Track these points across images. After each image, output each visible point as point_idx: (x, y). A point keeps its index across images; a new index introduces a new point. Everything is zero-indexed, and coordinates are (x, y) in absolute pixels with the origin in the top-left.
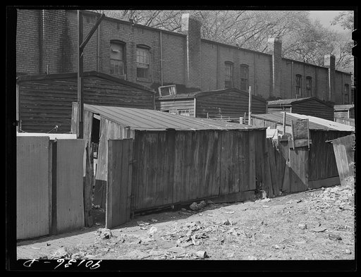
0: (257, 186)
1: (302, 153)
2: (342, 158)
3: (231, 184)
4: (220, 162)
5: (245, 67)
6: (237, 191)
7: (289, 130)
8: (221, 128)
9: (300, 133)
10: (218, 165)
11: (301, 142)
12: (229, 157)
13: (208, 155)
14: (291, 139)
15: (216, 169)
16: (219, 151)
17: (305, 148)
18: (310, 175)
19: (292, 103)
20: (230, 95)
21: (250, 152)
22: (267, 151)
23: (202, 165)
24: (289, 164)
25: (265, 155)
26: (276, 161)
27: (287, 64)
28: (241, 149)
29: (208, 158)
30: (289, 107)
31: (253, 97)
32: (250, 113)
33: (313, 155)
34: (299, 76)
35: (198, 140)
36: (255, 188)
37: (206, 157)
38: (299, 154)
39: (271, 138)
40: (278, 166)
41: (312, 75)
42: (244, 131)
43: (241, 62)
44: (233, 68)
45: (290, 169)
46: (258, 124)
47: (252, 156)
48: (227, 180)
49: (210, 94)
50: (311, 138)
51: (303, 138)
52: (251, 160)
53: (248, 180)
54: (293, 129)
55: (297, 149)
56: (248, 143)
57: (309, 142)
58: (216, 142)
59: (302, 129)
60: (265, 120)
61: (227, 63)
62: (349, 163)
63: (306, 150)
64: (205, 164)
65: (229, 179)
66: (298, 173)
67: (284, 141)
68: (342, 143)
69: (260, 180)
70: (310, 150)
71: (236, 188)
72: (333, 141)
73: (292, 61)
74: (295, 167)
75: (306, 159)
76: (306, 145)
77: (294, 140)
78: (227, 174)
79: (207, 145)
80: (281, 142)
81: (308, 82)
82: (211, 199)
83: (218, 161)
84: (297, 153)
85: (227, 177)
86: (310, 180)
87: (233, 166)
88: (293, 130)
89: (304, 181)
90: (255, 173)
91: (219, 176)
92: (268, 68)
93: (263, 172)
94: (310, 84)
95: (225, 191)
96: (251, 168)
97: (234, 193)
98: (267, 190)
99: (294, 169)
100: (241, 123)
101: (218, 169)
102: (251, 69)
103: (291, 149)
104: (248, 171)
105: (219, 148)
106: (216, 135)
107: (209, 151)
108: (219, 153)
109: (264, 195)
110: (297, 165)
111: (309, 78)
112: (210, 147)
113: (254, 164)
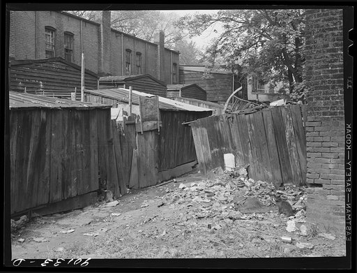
0: (101, 185)
1: (151, 138)
2: (203, 143)
3: (65, 186)
4: (50, 155)
5: (69, 35)
6: (74, 194)
7: (136, 110)
8: (51, 106)
9: (149, 113)
10: (47, 159)
11: (150, 124)
12: (63, 148)
13: (32, 145)
14: (138, 121)
16: (47, 139)
17: (154, 131)
18: (160, 164)
19: (126, 80)
20: (54, 66)
21: (92, 140)
22: (112, 137)
23: (22, 161)
24: (136, 152)
25: (110, 142)
26: (122, 149)
27: (117, 36)
28: (78, 136)
29: (31, 150)
30: (123, 84)
31: (87, 72)
32: (83, 88)
33: (163, 141)
34: (128, 51)
36: (98, 188)
37: (28, 149)
38: (148, 140)
39: (115, 120)
40: (124, 156)
41: (142, 50)
42: (83, 110)
43: (65, 29)
44: (56, 35)
45: (139, 159)
46: (94, 102)
47: (94, 145)
48: (60, 181)
50: (161, 120)
51: (153, 119)
52: (92, 150)
53: (89, 178)
54: (141, 108)
55: (146, 133)
56: (88, 127)
57: (159, 124)
58: (43, 125)
59: (151, 108)
60: (103, 97)
61: (48, 29)
62: (212, 149)
63: (156, 135)
64: (28, 159)
65: (63, 179)
66: (147, 162)
67: (130, 123)
68: (203, 125)
69: (104, 176)
70: (159, 134)
71: (72, 191)
72: (191, 123)
73: (121, 33)
74: (144, 155)
75: (155, 145)
76: (156, 128)
77: (143, 122)
78: (60, 171)
79: (29, 130)
80: (127, 124)
81: (138, 59)
82: (37, 211)
83: (47, 154)
84: (146, 139)
85: (60, 176)
86: (160, 170)
87: (69, 160)
88: (141, 110)
89: (154, 172)
90: (97, 167)
91: (48, 175)
92: (96, 39)
93: (108, 165)
94: (140, 60)
95: (58, 196)
96: (92, 160)
97: (71, 198)
98: (113, 188)
99: (143, 159)
100: (73, 99)
101: (47, 166)
102: (77, 38)
103: (140, 133)
104: (88, 166)
105: (47, 134)
106: (43, 115)
107: (32, 140)
108: (47, 143)
109: (110, 196)
110: (146, 153)
111: (139, 54)
112: (35, 133)
113: (96, 156)
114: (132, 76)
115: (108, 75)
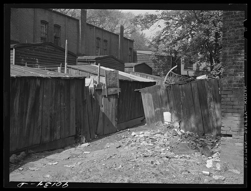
0: (77, 131)
1: (113, 100)
2: (149, 104)
3: (52, 131)
4: (42, 110)
5: (57, 27)
6: (58, 138)
7: (103, 80)
8: (44, 76)
9: (112, 82)
10: (40, 113)
11: (112, 90)
12: (51, 105)
13: (29, 103)
14: (104, 87)
15: (38, 118)
16: (41, 99)
17: (115, 95)
18: (119, 119)
19: (96, 59)
20: (46, 48)
21: (71, 100)
22: (85, 98)
23: (22, 114)
24: (102, 109)
25: (84, 102)
26: (92, 107)
27: (90, 29)
28: (62, 98)
29: (29, 106)
30: (94, 62)
31: (69, 53)
32: (66, 64)
33: (121, 102)
34: (98, 39)
35: (19, 88)
36: (75, 134)
37: (27, 105)
38: (111, 101)
39: (88, 87)
41: (107, 38)
42: (65, 79)
43: (55, 22)
44: (48, 27)
45: (104, 114)
46: (74, 74)
47: (73, 104)
48: (49, 128)
49: (29, 45)
50: (120, 87)
51: (114, 87)
52: (72, 107)
53: (69, 126)
54: (106, 79)
55: (109, 96)
56: (69, 91)
57: (119, 90)
59: (114, 79)
60: (80, 70)
61: (43, 22)
62: (155, 109)
63: (116, 98)
64: (27, 112)
65: (51, 127)
66: (110, 117)
67: (98, 89)
68: (149, 92)
69: (79, 126)
70: (119, 98)
71: (57, 135)
72: (141, 90)
73: (93, 26)
74: (108, 112)
76: (116, 93)
77: (107, 88)
78: (49, 122)
80: (96, 90)
81: (105, 44)
82: (32, 149)
83: (40, 109)
84: (109, 100)
85: (49, 125)
86: (118, 123)
87: (55, 114)
89: (114, 124)
90: (75, 120)
91: (40, 124)
92: (76, 30)
93: (82, 118)
95: (47, 139)
97: (56, 140)
99: (107, 114)
100: (59, 71)
101: (40, 118)
102: (63, 30)
103: (105, 96)
104: (68, 118)
105: (41, 96)
106: (38, 82)
107: (30, 99)
108: (41, 102)
109: (83, 139)
110: (109, 110)
111: (105, 41)
112: (32, 95)
113: (75, 111)
114: (100, 56)
115: (84, 55)
